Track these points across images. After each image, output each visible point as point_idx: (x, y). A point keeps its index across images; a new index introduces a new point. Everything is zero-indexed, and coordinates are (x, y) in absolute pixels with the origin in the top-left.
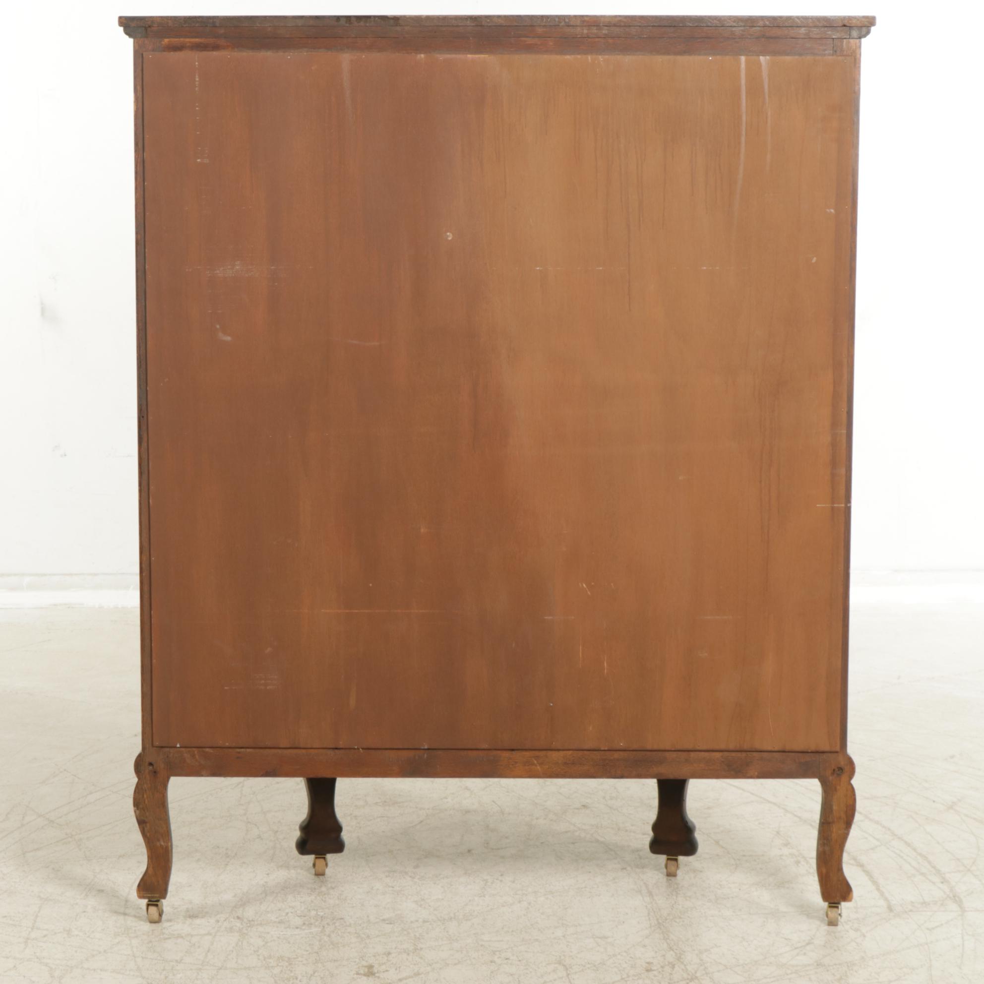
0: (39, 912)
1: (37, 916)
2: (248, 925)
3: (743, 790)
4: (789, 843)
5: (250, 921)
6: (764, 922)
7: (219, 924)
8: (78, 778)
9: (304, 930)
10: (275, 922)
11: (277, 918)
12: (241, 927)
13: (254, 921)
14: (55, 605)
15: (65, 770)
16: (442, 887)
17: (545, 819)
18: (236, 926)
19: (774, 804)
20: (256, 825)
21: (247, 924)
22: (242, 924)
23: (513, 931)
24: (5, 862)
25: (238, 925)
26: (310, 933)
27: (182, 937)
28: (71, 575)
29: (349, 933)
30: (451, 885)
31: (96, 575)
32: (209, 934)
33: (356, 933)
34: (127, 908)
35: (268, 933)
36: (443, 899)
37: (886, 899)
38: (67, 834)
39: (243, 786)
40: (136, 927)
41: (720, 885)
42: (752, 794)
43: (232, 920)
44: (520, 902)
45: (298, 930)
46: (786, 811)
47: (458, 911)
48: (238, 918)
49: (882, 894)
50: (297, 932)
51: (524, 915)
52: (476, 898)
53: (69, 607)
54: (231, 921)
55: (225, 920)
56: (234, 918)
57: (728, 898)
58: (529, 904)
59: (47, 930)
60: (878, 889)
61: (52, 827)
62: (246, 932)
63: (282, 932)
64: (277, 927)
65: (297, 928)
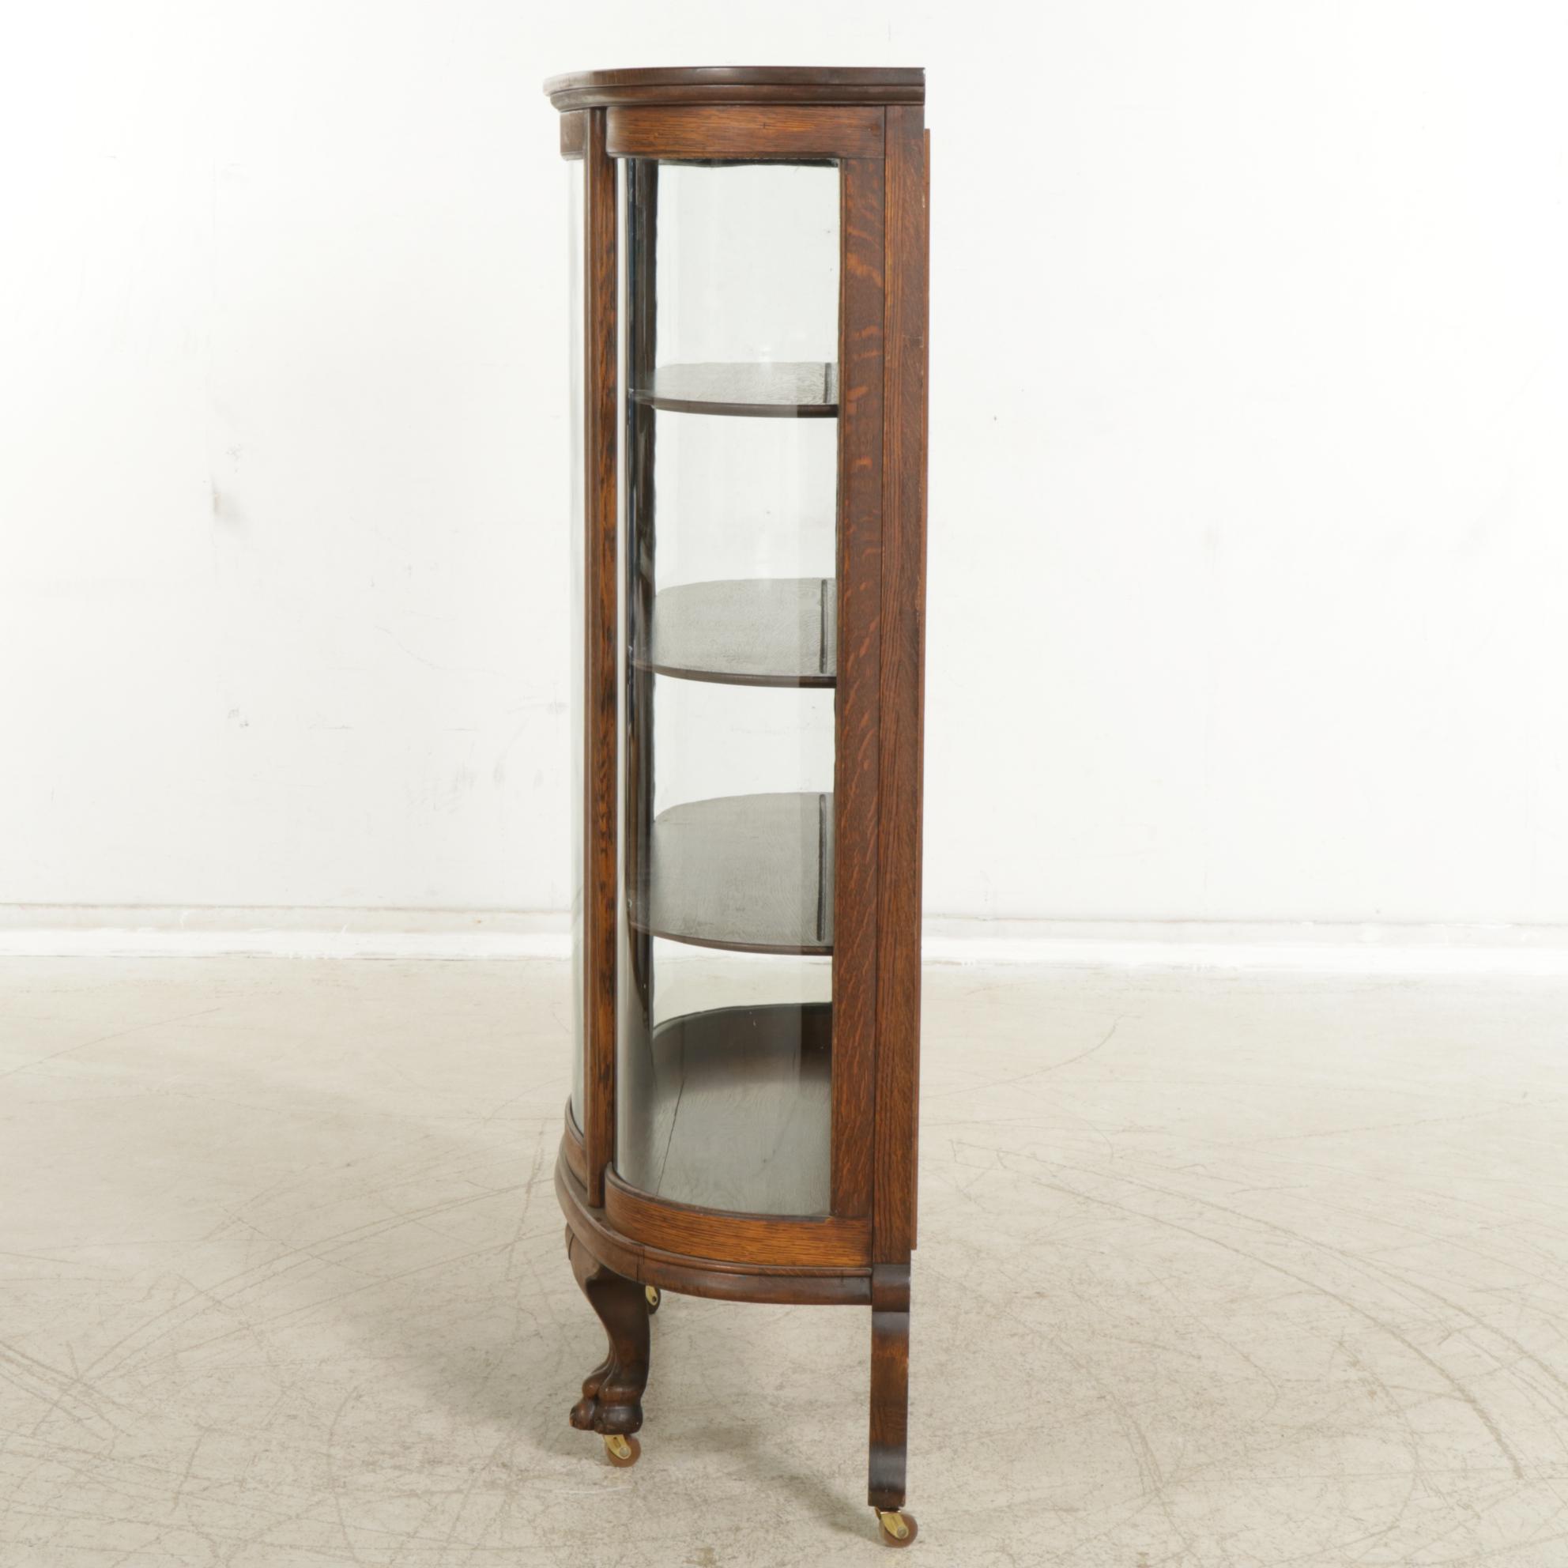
0: (197, 1449)
1: (193, 1456)
2: (520, 1477)
4: (1358, 1362)
5: (521, 1471)
6: (1322, 1489)
7: (475, 1474)
8: (259, 1232)
9: (606, 1487)
10: (561, 1474)
11: (564, 1467)
12: (509, 1480)
13: (528, 1471)
14: (227, 953)
15: (239, 1219)
17: (979, 1313)
18: (500, 1479)
19: (1335, 1296)
20: (531, 1314)
21: (518, 1475)
22: (509, 1476)
25: (504, 1476)
26: (615, 1492)
27: (417, 1495)
28: (252, 907)
29: (675, 1493)
30: (833, 1420)
31: (290, 908)
32: (459, 1491)
33: (686, 1494)
34: (332, 1445)
35: (550, 1491)
36: (821, 1442)
37: (1512, 1458)
38: (240, 1323)
39: (512, 1250)
40: (345, 1477)
41: (1252, 1428)
42: (1298, 1279)
43: (494, 1468)
45: (597, 1487)
46: (1354, 1309)
48: (504, 1465)
49: (1506, 1449)
50: (595, 1491)
53: (249, 957)
54: (493, 1471)
55: (484, 1469)
56: (497, 1466)
57: (1266, 1450)
59: (209, 1479)
60: (1499, 1441)
61: (219, 1311)
62: (515, 1488)
63: (572, 1489)
64: (565, 1482)
65: (595, 1484)
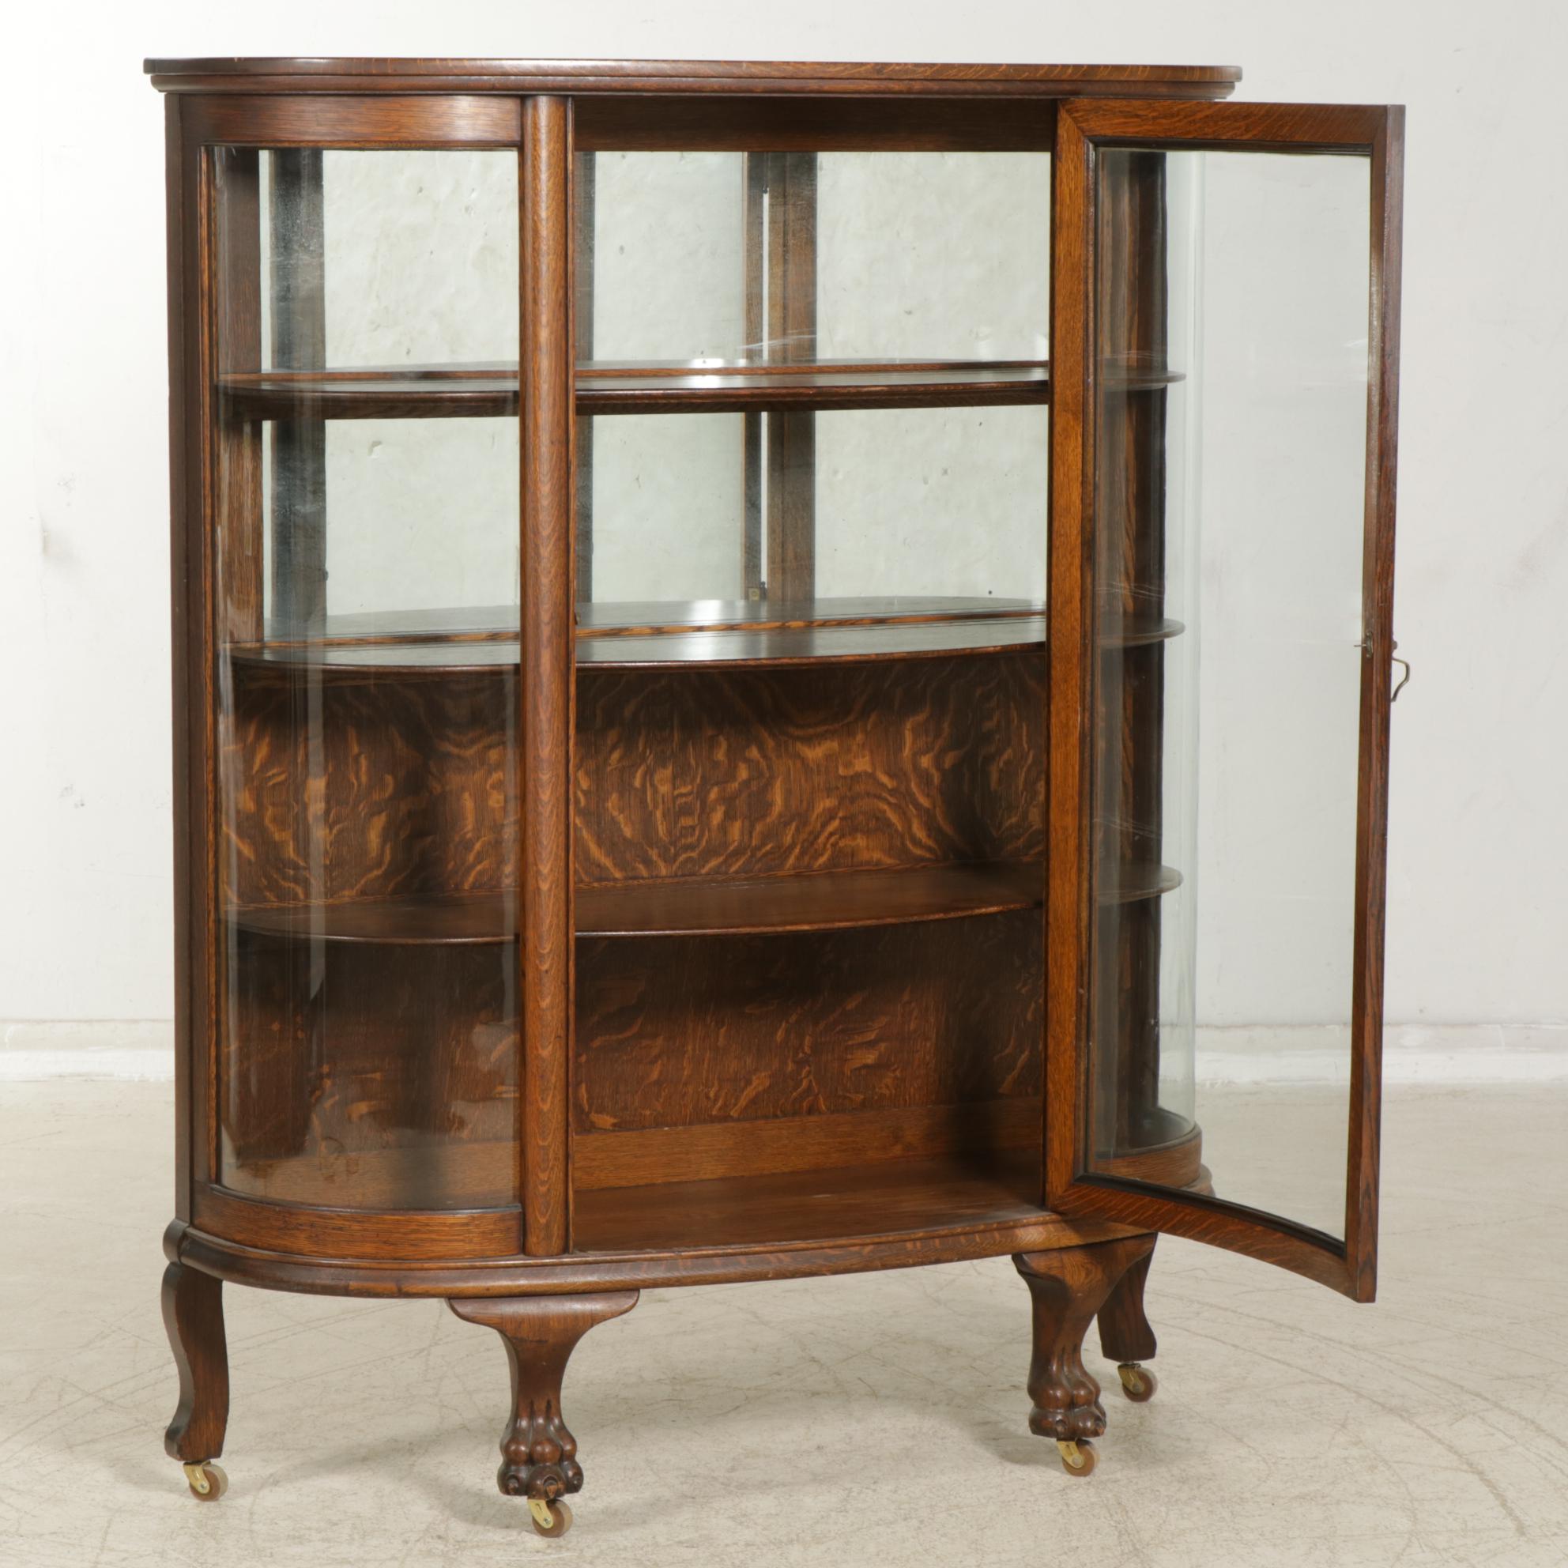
0: (108, 1527)
1: (106, 1533)
2: (457, 1547)
3: (1289, 1365)
4: (1361, 1441)
5: (458, 1542)
6: (1311, 1548)
7: (409, 1545)
8: (144, 1340)
9: (550, 1554)
10: (501, 1544)
11: (503, 1538)
12: (446, 1549)
13: (465, 1542)
14: (60, 1076)
15: (120, 1328)
16: (775, 1498)
17: (948, 1405)
18: (437, 1549)
19: (1341, 1385)
20: (456, 1410)
21: (454, 1546)
22: (446, 1546)
23: (894, 1559)
24: (40, 1459)
25: (441, 1547)
26: (559, 1558)
27: (350, 1562)
28: (89, 1021)
29: (624, 1559)
30: (791, 1496)
31: (135, 1021)
32: (393, 1558)
33: (635, 1559)
34: (254, 1522)
35: (491, 1558)
36: (777, 1515)
37: (1516, 1519)
38: (137, 1420)
39: (429, 1354)
40: (271, 1548)
41: (1241, 1499)
42: (1302, 1370)
43: (430, 1540)
44: (905, 1519)
45: (540, 1554)
46: (1360, 1395)
47: (803, 1531)
48: (439, 1537)
49: (1510, 1513)
50: (538, 1557)
51: (913, 1537)
52: (833, 1514)
53: (86, 1081)
54: (428, 1542)
55: (418, 1540)
56: (432, 1537)
57: (1254, 1516)
58: (922, 1522)
59: (126, 1551)
60: (1504, 1504)
61: (111, 1410)
62: (454, 1556)
63: (514, 1556)
64: (505, 1550)
65: (538, 1552)
